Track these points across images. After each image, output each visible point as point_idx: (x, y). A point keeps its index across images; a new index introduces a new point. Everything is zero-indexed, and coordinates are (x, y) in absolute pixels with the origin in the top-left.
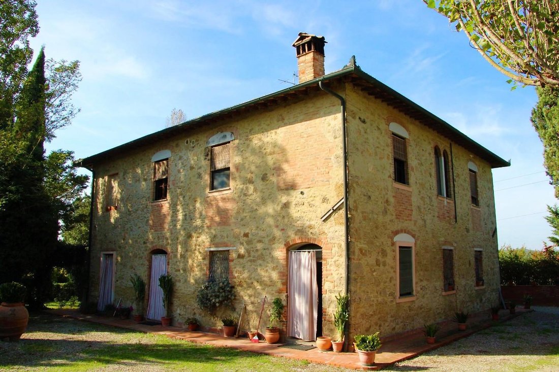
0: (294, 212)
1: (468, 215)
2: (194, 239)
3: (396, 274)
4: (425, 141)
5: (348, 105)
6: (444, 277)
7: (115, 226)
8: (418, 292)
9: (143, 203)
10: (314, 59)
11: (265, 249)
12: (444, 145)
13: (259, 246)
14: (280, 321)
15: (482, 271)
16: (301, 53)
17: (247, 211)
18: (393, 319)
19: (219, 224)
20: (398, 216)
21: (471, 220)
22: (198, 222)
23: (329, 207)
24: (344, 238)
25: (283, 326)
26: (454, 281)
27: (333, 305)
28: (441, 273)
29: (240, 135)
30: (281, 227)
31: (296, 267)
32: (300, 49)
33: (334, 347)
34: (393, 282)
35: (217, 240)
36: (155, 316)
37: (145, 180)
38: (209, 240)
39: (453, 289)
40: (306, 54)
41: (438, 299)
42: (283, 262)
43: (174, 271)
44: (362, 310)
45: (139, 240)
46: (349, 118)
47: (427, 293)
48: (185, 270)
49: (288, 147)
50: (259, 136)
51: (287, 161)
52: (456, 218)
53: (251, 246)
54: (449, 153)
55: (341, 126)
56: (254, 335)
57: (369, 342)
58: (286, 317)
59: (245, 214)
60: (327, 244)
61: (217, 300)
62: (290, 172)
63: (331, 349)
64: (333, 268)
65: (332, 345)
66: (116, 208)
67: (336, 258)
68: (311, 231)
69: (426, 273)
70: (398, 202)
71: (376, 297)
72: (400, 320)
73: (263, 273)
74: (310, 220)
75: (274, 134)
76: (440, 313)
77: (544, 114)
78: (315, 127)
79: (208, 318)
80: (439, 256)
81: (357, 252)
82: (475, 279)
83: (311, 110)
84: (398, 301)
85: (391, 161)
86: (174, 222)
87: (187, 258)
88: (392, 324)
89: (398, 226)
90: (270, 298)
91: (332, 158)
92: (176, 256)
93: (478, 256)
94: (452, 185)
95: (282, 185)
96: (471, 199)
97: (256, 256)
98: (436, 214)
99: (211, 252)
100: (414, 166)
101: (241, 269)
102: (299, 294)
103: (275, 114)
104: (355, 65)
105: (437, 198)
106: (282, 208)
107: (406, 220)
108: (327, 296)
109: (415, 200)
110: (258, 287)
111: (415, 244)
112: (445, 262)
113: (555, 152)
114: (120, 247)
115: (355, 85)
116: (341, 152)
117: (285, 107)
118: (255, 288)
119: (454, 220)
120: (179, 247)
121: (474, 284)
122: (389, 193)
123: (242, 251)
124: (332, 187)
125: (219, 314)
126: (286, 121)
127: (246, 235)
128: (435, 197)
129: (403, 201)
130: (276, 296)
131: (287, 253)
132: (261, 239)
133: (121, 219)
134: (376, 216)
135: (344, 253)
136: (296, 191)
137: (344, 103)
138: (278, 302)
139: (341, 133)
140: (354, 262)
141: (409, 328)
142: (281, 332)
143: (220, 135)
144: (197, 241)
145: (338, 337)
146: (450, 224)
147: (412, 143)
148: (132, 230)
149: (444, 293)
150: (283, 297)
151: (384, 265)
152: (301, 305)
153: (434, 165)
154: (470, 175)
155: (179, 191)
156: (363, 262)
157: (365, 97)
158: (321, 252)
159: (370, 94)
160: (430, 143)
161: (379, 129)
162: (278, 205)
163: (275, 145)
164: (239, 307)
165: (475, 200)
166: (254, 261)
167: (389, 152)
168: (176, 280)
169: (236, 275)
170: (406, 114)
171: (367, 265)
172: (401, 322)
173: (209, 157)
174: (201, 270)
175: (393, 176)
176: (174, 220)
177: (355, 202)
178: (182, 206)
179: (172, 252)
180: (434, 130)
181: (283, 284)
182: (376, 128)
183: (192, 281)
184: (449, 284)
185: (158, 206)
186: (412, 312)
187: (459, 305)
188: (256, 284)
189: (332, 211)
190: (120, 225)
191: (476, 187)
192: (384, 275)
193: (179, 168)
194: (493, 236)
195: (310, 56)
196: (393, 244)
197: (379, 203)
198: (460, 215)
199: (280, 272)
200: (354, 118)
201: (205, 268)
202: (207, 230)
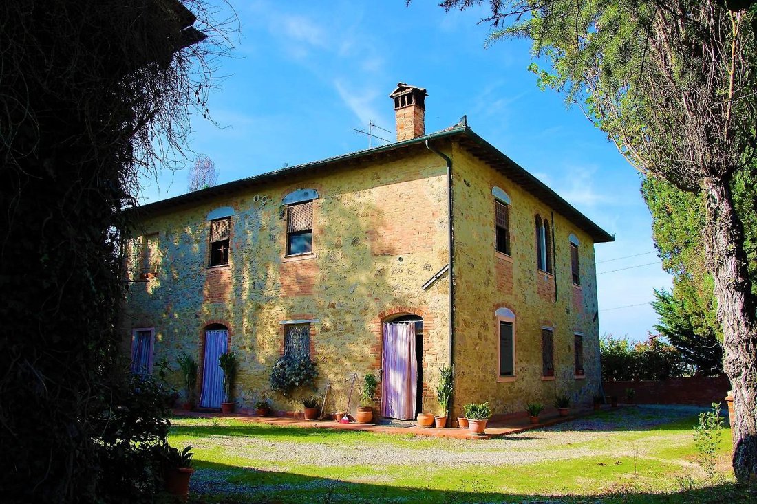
0: (391, 280)
1: (568, 294)
2: (265, 310)
3: (497, 350)
4: (526, 208)
5: (454, 166)
6: (543, 360)
7: (154, 297)
8: (518, 373)
9: (195, 269)
10: (415, 113)
11: (355, 321)
12: (545, 214)
13: (349, 318)
14: (373, 400)
15: (582, 358)
16: (400, 105)
17: (334, 279)
18: (494, 399)
19: (298, 294)
20: (499, 288)
21: (571, 300)
22: (271, 292)
23: (432, 274)
24: (448, 308)
25: (376, 405)
26: (553, 367)
27: (435, 379)
28: (540, 356)
29: (325, 192)
30: (376, 296)
31: (391, 340)
32: (399, 102)
33: (437, 422)
34: (494, 359)
35: (296, 312)
36: (210, 402)
37: (198, 242)
38: (285, 312)
39: (553, 375)
40: (406, 107)
41: (538, 384)
42: (376, 334)
43: (237, 348)
44: (465, 385)
45: (188, 314)
46: (455, 181)
47: (526, 376)
48: (252, 348)
49: (385, 209)
50: (349, 195)
51: (383, 224)
52: (556, 296)
53: (338, 317)
54: (550, 223)
55: (447, 188)
56: (342, 416)
57: (480, 411)
58: (380, 395)
59: (332, 283)
60: (428, 314)
61: (298, 379)
62: (387, 237)
63: (434, 425)
64: (436, 339)
65: (434, 420)
66: (155, 275)
67: (439, 329)
68: (410, 300)
69: (525, 353)
70: (500, 274)
71: (478, 373)
72: (500, 402)
73: (353, 348)
74: (410, 288)
75: (367, 193)
76: (539, 399)
77: (654, 186)
78: (416, 188)
79: (281, 402)
80: (539, 337)
81: (461, 322)
82: (574, 366)
83: (412, 170)
84: (499, 380)
85: (494, 229)
86: (238, 292)
87: (256, 333)
88: (492, 404)
89: (499, 299)
90: (361, 376)
91: (436, 222)
92: (240, 331)
93: (578, 342)
94: (552, 259)
95: (377, 251)
96: (571, 276)
97: (344, 329)
98: (536, 290)
99: (287, 326)
100: (515, 235)
101: (325, 344)
102: (395, 369)
103: (369, 172)
104: (466, 125)
105: (538, 272)
106: (376, 275)
107: (507, 293)
108: (428, 369)
109: (516, 272)
110: (345, 364)
111: (516, 320)
112: (544, 344)
113: (663, 225)
114: (161, 323)
115: (460, 145)
116: (446, 217)
117: (381, 164)
118: (342, 365)
119: (554, 298)
120: (246, 320)
121: (574, 372)
122: (491, 263)
123: (328, 324)
124: (436, 253)
125: (297, 396)
126: (381, 180)
127: (332, 306)
128: (536, 270)
129: (504, 273)
130: (368, 372)
131: (382, 325)
132: (351, 310)
133: (162, 288)
134: (478, 286)
135: (448, 324)
136: (393, 257)
137: (450, 164)
138: (370, 379)
139: (447, 196)
140: (458, 333)
141: (508, 411)
142: (374, 412)
143: (299, 192)
144: (269, 313)
145: (442, 412)
146: (550, 301)
147: (514, 210)
148: (178, 301)
149: (543, 378)
150: (377, 374)
151: (486, 340)
152: (396, 381)
153: (535, 235)
154: (572, 248)
155: (245, 255)
156: (466, 333)
157: (469, 158)
158: (422, 323)
159: (474, 155)
160: (531, 211)
161: (482, 193)
162: (371, 272)
163: (368, 207)
164: (321, 386)
165: (576, 278)
166: (342, 335)
167: (492, 218)
168: (240, 360)
169: (319, 351)
170: (508, 178)
171: (471, 337)
172: (502, 404)
173: (286, 217)
174: (274, 346)
175: (495, 244)
176: (239, 290)
177: (459, 269)
178: (249, 272)
179: (235, 327)
180: (535, 196)
181: (377, 359)
182: (480, 192)
183: (262, 360)
184: (549, 370)
185: (216, 273)
186: (512, 394)
187: (558, 392)
188: (343, 359)
189: (435, 279)
190: (161, 295)
191: (578, 263)
192: (486, 351)
193: (246, 228)
194: (594, 320)
195: (410, 110)
196: (495, 318)
197: (482, 272)
198: (560, 293)
199: (373, 346)
200: (459, 180)
201: (279, 345)
202: (282, 301)
